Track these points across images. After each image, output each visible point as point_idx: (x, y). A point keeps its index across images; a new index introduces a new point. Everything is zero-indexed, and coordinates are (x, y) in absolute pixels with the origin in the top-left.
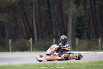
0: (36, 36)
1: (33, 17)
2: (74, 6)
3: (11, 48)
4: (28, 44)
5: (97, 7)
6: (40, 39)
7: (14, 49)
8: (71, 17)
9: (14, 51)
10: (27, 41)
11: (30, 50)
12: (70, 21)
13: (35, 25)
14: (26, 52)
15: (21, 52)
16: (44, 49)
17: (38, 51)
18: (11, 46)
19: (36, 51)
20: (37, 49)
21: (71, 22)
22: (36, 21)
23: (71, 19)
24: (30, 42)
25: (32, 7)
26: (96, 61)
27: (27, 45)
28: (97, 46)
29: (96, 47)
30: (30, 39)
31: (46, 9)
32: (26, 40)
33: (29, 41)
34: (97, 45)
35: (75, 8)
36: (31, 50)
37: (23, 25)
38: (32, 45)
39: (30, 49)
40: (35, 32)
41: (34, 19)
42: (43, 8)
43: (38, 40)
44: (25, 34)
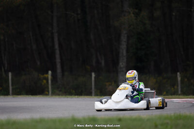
0: (59, 66)
1: (54, 31)
2: (132, 12)
3: (13, 89)
4: (45, 81)
5: (174, 14)
6: (66, 73)
7: (18, 90)
8: (125, 32)
9: (18, 95)
10: (42, 76)
11: (47, 93)
12: (124, 39)
13: (57, 47)
14: (41, 96)
15: (31, 96)
16: (74, 91)
17: (62, 95)
18: (12, 85)
19: (59, 95)
20: (60, 91)
21: (125, 41)
22: (59, 39)
23: (126, 35)
24: (48, 77)
25: (52, 12)
26: (172, 114)
27: (43, 84)
28: (174, 87)
29: (173, 89)
30: (47, 73)
31: (79, 16)
32: (40, 75)
33: (46, 76)
34: (173, 85)
35: (133, 15)
36: (50, 93)
37: (34, 47)
38: (52, 84)
39: (48, 91)
40: (58, 60)
41: (57, 34)
42: (73, 14)
43: (63, 75)
44: (39, 63)
